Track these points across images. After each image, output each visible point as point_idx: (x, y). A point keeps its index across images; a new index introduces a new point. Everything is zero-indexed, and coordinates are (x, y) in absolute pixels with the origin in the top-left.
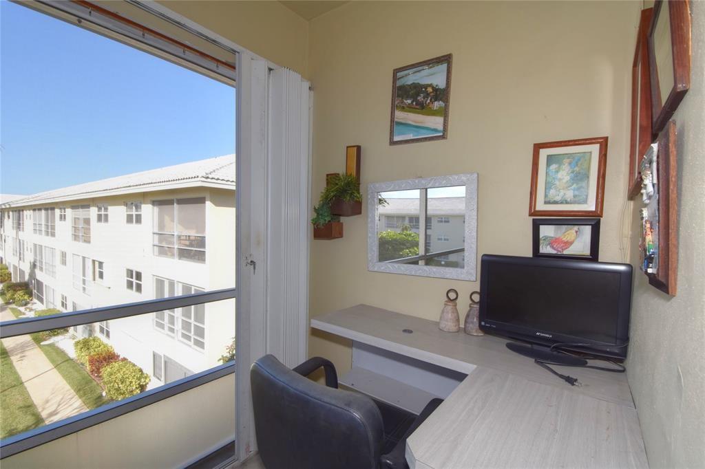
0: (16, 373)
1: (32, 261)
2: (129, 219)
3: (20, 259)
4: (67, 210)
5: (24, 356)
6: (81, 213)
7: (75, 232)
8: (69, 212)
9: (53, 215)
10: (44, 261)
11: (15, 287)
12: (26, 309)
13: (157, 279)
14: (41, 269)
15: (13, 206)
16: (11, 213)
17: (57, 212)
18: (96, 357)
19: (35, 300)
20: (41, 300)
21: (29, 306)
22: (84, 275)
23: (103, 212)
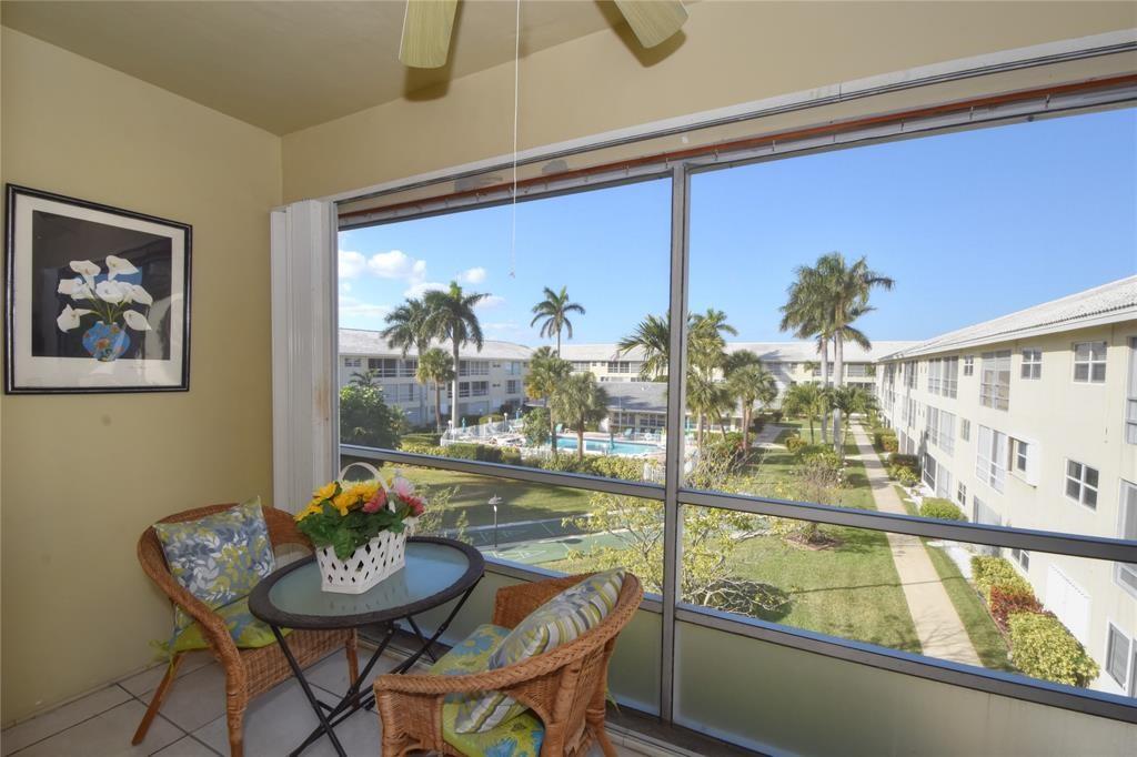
1: (924, 430)
2: (1081, 372)
3: (910, 424)
4: (975, 360)
5: (903, 552)
6: (996, 364)
7: (985, 392)
8: (978, 363)
9: (956, 368)
10: (939, 430)
11: (899, 460)
12: (913, 491)
14: (935, 441)
15: (906, 356)
16: (903, 365)
17: (962, 363)
18: (1003, 592)
19: (924, 482)
20: (932, 484)
21: (916, 488)
22: (994, 459)
23: (1032, 362)
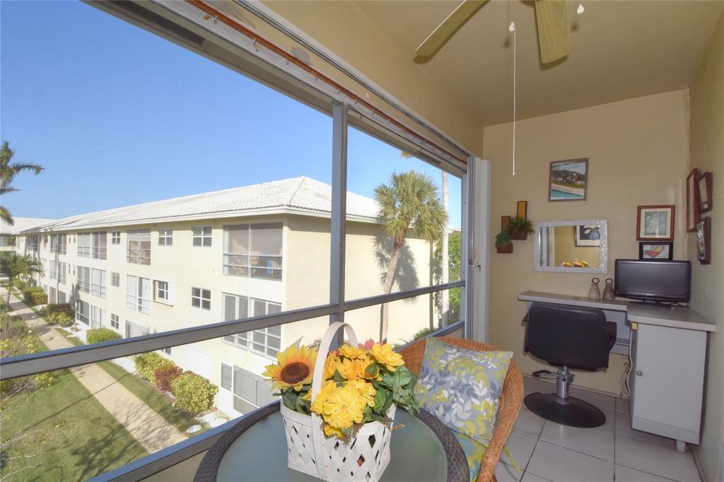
0: (83, 388)
1: (75, 283)
2: (197, 242)
3: (59, 281)
4: (121, 234)
5: (84, 373)
6: (140, 237)
7: (130, 254)
8: (124, 236)
9: (105, 241)
10: (90, 283)
11: (54, 309)
12: (72, 329)
13: (226, 296)
14: (87, 290)
15: (54, 230)
16: (49, 238)
17: (110, 236)
18: (162, 371)
19: (77, 321)
20: (86, 321)
21: (73, 326)
22: (140, 294)
23: (165, 236)
